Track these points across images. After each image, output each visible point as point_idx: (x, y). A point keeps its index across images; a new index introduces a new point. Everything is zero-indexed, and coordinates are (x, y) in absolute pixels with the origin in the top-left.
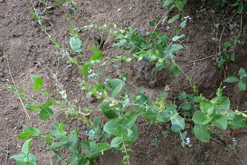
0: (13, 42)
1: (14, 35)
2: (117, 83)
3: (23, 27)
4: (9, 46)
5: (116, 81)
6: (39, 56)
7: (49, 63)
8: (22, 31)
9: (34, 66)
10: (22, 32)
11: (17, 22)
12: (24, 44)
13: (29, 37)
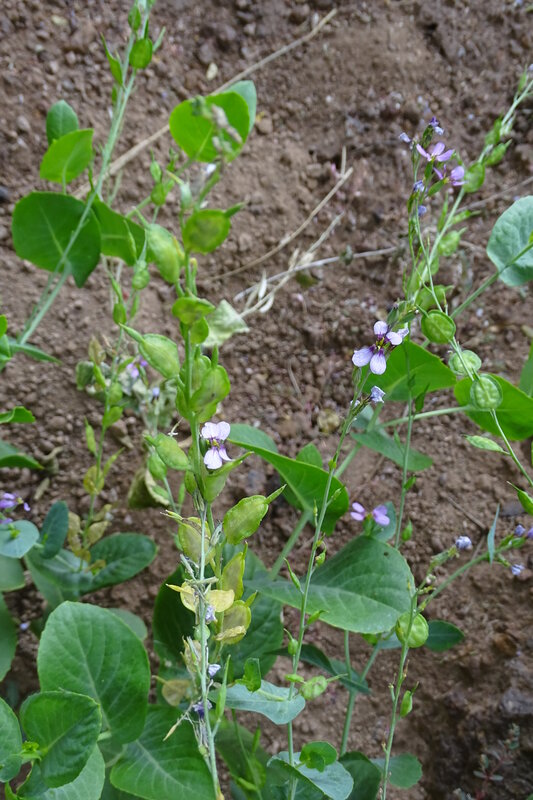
0: (399, 29)
1: (434, 27)
2: (387, 590)
3: (488, 49)
4: (374, 21)
5: (394, 577)
6: (377, 167)
7: (364, 220)
8: (468, 51)
9: (322, 160)
10: (462, 52)
11: (504, 17)
12: (411, 79)
13: (451, 93)
